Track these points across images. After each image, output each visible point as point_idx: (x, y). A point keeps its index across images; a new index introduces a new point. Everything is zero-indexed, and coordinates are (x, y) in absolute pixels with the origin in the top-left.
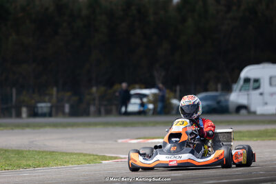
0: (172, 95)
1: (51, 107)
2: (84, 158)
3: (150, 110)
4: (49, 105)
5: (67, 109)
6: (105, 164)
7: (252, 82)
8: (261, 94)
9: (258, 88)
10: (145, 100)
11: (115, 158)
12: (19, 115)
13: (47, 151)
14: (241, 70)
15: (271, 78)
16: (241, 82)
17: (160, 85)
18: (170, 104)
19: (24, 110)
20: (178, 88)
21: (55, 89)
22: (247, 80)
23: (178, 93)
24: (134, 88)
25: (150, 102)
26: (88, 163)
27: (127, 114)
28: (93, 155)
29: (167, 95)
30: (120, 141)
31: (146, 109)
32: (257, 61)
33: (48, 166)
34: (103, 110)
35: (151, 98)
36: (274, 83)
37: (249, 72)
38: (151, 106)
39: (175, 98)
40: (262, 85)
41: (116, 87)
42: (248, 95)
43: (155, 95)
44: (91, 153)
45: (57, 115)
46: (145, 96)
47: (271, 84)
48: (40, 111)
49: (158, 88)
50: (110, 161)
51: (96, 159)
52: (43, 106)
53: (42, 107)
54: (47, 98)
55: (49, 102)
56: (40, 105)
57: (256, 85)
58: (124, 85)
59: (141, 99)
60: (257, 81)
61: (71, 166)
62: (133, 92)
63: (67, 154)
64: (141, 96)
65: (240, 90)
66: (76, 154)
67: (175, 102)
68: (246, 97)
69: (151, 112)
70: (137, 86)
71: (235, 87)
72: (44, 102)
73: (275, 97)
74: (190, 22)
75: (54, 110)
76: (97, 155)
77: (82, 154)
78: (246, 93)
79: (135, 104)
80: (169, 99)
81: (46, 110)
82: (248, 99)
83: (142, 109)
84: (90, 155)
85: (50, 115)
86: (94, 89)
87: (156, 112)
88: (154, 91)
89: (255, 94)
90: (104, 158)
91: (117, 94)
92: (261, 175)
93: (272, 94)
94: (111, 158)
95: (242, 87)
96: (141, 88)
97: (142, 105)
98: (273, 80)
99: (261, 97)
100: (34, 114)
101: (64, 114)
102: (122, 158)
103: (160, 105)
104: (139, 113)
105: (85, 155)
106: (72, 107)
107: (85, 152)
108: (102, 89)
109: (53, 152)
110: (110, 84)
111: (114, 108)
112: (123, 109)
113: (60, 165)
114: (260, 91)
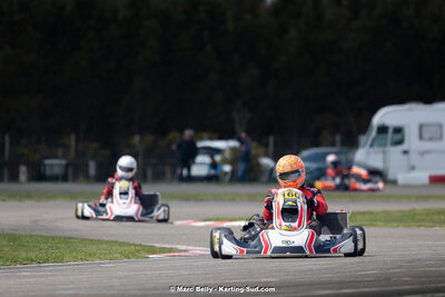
0: (262, 150)
1: (67, 166)
2: (120, 249)
3: (226, 173)
4: (64, 162)
5: (92, 171)
6: (154, 260)
7: (390, 131)
8: (406, 152)
9: (401, 142)
10: (218, 158)
11: (171, 250)
12: (14, 178)
13: (60, 237)
15: (421, 127)
16: (374, 133)
17: (243, 135)
18: (259, 165)
19: (23, 169)
20: (271, 140)
21: (73, 137)
22: (383, 130)
23: (271, 148)
24: (201, 139)
25: (225, 161)
26: (127, 257)
27: (191, 179)
28: (135, 245)
29: (254, 152)
30: (178, 222)
31: (219, 172)
33: (61, 261)
34: (150, 173)
35: (227, 155)
36: (426, 135)
37: (386, 116)
38: (227, 168)
39: (267, 155)
40: (407, 139)
41: (173, 135)
42: (384, 153)
43: (233, 149)
44: (131, 242)
45: (75, 179)
46: (218, 151)
47: (421, 137)
48: (48, 172)
49: (239, 140)
50: (163, 255)
51: (138, 251)
52: (55, 164)
53: (51, 165)
54: (60, 152)
55: (64, 157)
56: (48, 162)
57: (398, 137)
59: (212, 157)
60: (398, 130)
61: (98, 261)
62: (201, 144)
63: (92, 241)
64: (212, 152)
65: (372, 145)
66: (107, 242)
67: (266, 161)
68: (381, 156)
69: (227, 178)
70: (205, 135)
71: (363, 139)
72: (57, 157)
73: (427, 156)
74: (293, 33)
75: (70, 171)
76: (140, 245)
77: (116, 242)
78: (381, 149)
79: (202, 164)
80: (256, 157)
81: (58, 171)
82: (385, 160)
83: (213, 172)
84: (129, 245)
85: (65, 178)
86: (137, 139)
87: (235, 178)
88: (233, 143)
89: (395, 152)
90: (153, 250)
91: (174, 147)
93: (422, 154)
94: (163, 250)
95: (374, 140)
96: (211, 139)
97: (214, 165)
98: (425, 129)
99: (405, 157)
100: (38, 176)
101: (87, 178)
102: (181, 251)
103: (241, 167)
104: (208, 179)
105: (122, 244)
106: (99, 167)
107: (120, 240)
108: (150, 138)
109: (70, 238)
110: (162, 131)
111: (168, 169)
112: (185, 172)
113: (82, 259)
114: (404, 147)
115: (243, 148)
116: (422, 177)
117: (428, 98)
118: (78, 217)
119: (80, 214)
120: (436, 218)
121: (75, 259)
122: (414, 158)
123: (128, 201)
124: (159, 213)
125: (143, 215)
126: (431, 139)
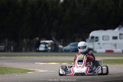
0: (59, 43)
2: (20, 71)
3: (49, 50)
4: (4, 47)
5: (12, 49)
6: (30, 74)
7: (95, 38)
8: (99, 44)
9: (97, 41)
10: (47, 45)
11: (34, 71)
13: (3, 67)
14: (90, 33)
15: (103, 37)
16: (90, 38)
18: (58, 47)
20: (62, 40)
22: (93, 37)
23: (62, 43)
24: (42, 40)
25: (49, 46)
26: (22, 73)
28: (24, 70)
29: (57, 43)
30: (36, 63)
31: (47, 49)
32: (97, 29)
33: (4, 74)
34: (28, 49)
35: (50, 44)
36: (104, 39)
37: (93, 34)
38: (50, 48)
39: (61, 45)
40: (99, 40)
41: (34, 39)
42: (93, 44)
44: (23, 69)
45: (8, 51)
46: (47, 43)
47: (103, 39)
50: (32, 72)
51: (25, 71)
52: (2, 47)
54: (3, 44)
55: (4, 45)
57: (97, 39)
58: (37, 38)
59: (45, 45)
60: (97, 38)
61: (14, 74)
62: (41, 42)
63: (12, 69)
64: (45, 44)
65: (90, 42)
66: (16, 69)
67: (61, 46)
70: (44, 39)
71: (87, 40)
72: (2, 45)
73: (105, 45)
74: (68, 11)
75: (6, 49)
76: (25, 70)
77: (19, 69)
78: (92, 43)
79: (43, 47)
80: (58, 45)
81: (3, 49)
82: (93, 46)
83: (46, 49)
84: (22, 69)
85: (5, 51)
86: (24, 40)
87: (52, 51)
88: (51, 41)
89: (96, 44)
90: (29, 71)
91: (35, 42)
92: (99, 80)
94: (32, 71)
95: (90, 40)
96: (45, 40)
97: (46, 47)
98: (104, 37)
99: (99, 45)
101: (11, 51)
102: (37, 71)
103: (53, 48)
104: (44, 51)
105: (20, 69)
106: (14, 48)
107: (20, 68)
108: (28, 40)
109: (6, 68)
110: (32, 38)
111: (33, 49)
112: (37, 49)
113: (9, 74)
114: (98, 42)
115: (54, 43)
116: (103, 50)
117: (105, 29)
120: (107, 62)
121: (8, 73)
122: (101, 45)
126: (106, 40)
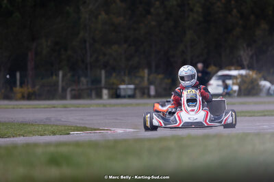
1: (135, 89)
3: (235, 91)
4: (132, 86)
5: (152, 92)
12: (99, 96)
19: (105, 92)
38: (236, 88)
48: (123, 93)
53: (124, 89)
56: (122, 87)
69: (236, 94)
118: (147, 129)
119: (148, 124)
123: (196, 108)
124: (229, 118)
125: (211, 121)
